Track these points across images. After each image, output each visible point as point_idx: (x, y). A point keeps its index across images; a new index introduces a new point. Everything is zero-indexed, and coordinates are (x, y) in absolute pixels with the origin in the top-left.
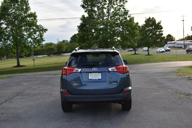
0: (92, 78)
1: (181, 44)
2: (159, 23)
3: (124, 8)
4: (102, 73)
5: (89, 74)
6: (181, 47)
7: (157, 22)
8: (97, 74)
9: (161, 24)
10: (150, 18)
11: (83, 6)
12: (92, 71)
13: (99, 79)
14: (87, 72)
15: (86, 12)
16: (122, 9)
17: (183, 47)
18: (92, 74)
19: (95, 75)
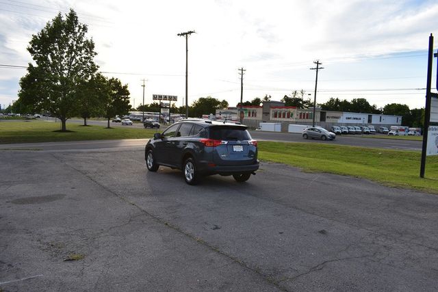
0: (236, 151)
1: (138, 116)
2: (126, 87)
3: (92, 63)
4: (243, 145)
5: (234, 146)
6: (139, 120)
7: (123, 85)
8: (239, 146)
9: (128, 89)
10: (113, 79)
11: (30, 50)
12: (237, 144)
13: (241, 151)
15: (34, 59)
16: (89, 64)
17: (142, 120)
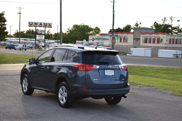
0: (108, 75)
4: (114, 70)
5: (105, 70)
8: (111, 71)
12: (108, 68)
13: (113, 75)
14: (102, 69)
18: (108, 71)
19: (110, 71)
